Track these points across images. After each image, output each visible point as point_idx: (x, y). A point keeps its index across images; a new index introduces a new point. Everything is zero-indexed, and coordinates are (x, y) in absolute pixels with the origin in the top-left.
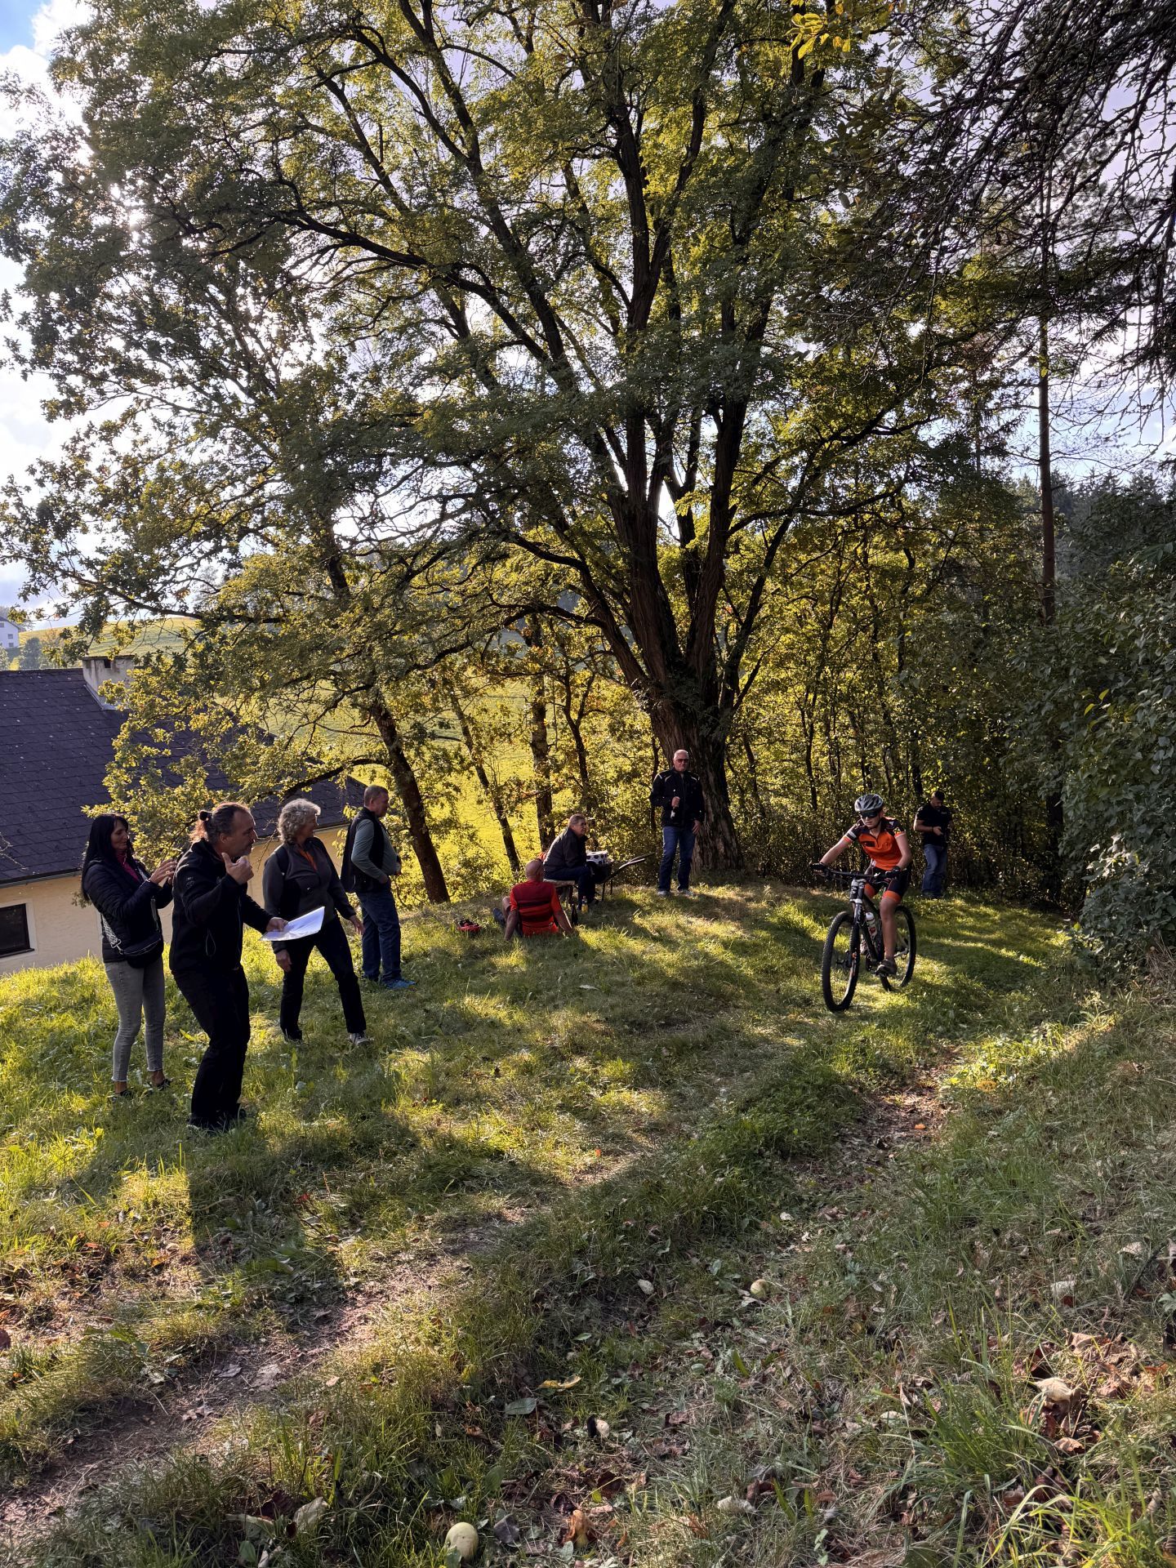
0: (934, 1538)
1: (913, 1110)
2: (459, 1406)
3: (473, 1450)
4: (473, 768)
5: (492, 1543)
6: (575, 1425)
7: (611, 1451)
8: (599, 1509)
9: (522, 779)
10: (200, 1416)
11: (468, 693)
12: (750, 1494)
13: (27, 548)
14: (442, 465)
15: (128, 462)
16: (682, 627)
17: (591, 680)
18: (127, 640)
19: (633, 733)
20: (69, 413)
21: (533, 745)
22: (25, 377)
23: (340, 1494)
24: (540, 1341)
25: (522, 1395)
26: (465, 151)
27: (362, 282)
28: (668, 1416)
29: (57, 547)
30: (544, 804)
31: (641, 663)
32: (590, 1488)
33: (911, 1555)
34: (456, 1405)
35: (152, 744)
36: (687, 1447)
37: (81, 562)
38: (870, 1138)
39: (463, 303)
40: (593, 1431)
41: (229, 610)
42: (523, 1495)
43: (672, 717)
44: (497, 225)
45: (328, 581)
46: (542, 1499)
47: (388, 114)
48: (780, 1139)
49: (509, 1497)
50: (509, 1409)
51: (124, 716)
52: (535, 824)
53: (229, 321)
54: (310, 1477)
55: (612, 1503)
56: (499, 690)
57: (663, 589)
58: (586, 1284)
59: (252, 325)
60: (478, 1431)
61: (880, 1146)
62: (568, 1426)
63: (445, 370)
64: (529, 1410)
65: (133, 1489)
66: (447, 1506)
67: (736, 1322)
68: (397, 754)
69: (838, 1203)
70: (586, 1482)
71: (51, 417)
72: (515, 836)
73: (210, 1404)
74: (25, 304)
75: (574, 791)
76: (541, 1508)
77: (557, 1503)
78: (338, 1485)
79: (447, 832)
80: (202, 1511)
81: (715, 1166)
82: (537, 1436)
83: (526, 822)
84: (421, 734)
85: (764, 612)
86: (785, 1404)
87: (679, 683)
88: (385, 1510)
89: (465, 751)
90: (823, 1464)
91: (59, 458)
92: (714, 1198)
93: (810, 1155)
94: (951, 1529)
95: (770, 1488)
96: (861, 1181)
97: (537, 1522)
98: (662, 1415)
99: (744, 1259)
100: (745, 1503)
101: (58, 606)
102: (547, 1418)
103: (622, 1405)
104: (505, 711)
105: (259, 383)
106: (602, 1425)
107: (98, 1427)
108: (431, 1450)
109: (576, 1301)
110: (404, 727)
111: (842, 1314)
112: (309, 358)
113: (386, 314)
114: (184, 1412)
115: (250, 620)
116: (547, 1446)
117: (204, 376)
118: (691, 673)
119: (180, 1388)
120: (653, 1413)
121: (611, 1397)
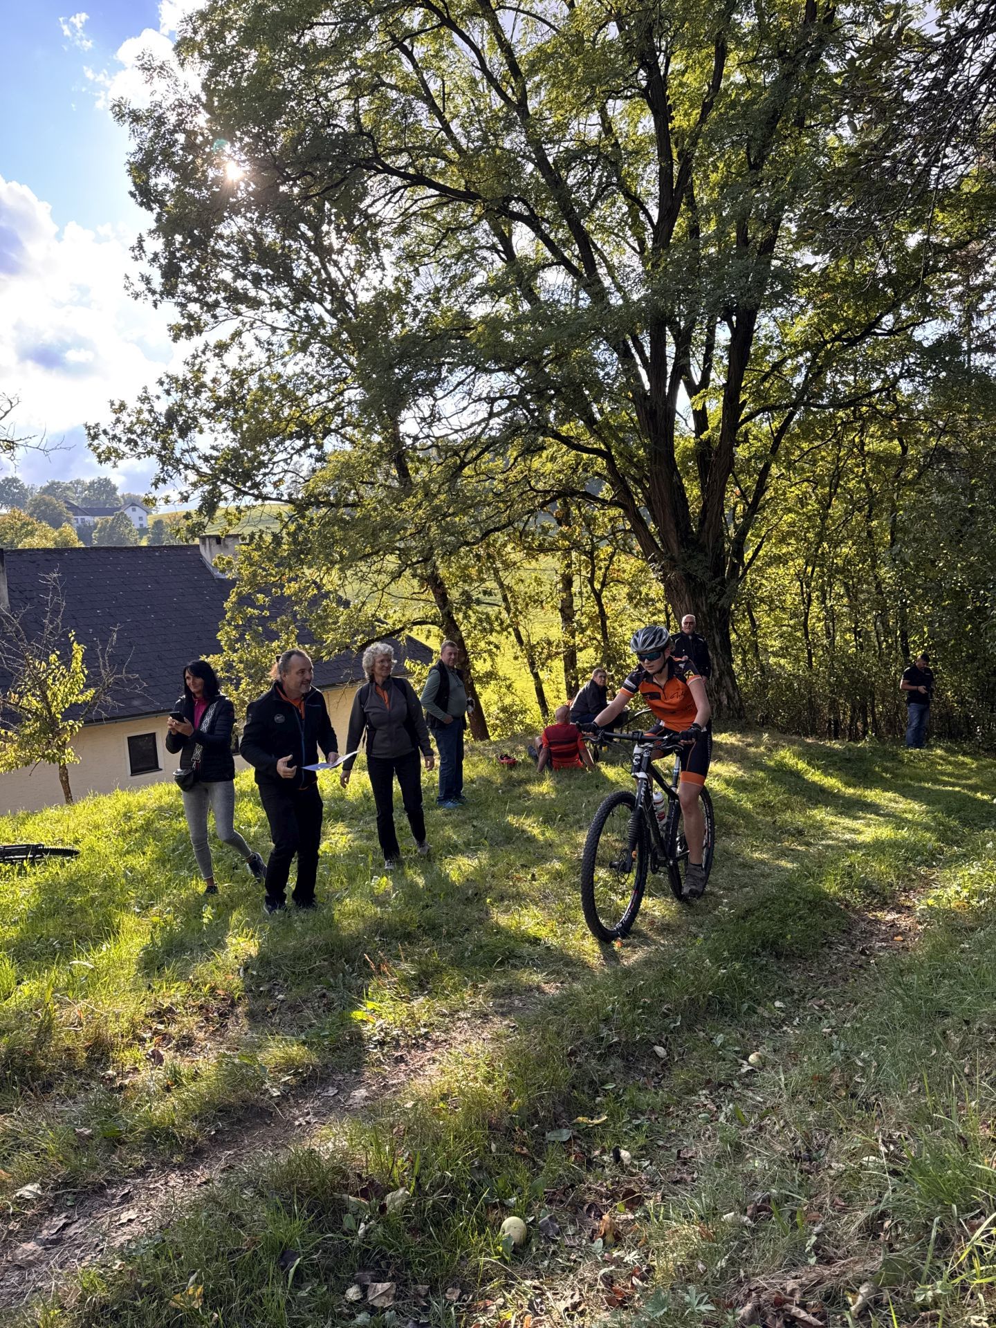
0: (906, 1252)
1: (893, 925)
2: (509, 1131)
3: (521, 1164)
4: (510, 630)
5: (538, 1235)
6: (603, 1152)
7: (632, 1175)
8: (624, 1217)
9: (552, 639)
10: (308, 1123)
11: (508, 565)
12: (749, 1212)
13: (157, 445)
14: (492, 371)
15: (235, 374)
16: (694, 508)
17: (613, 554)
18: (235, 521)
19: (648, 601)
20: (190, 334)
21: (561, 610)
22: (155, 306)
23: (419, 1187)
24: (574, 1087)
25: (560, 1127)
26: (514, 99)
27: (425, 217)
28: (679, 1152)
29: (181, 445)
30: (570, 661)
31: (657, 540)
32: (615, 1201)
33: (886, 1263)
34: (507, 1128)
35: (254, 607)
36: (695, 1176)
37: (199, 457)
38: (853, 946)
39: (510, 232)
40: (618, 1158)
41: (316, 497)
42: (562, 1202)
43: (683, 587)
44: (541, 163)
45: (394, 472)
46: (577, 1206)
47: (450, 70)
48: (775, 943)
49: (550, 1202)
50: (550, 1136)
51: (232, 583)
52: (562, 677)
53: (316, 254)
54: (395, 1171)
55: (634, 1213)
56: (534, 563)
57: (678, 475)
58: (611, 1046)
59: (334, 257)
60: (525, 1151)
61: (863, 952)
62: (597, 1153)
63: (495, 290)
64: (565, 1138)
65: (261, 1170)
66: (502, 1204)
67: (736, 1084)
68: (448, 616)
69: (824, 997)
70: (612, 1196)
71: (176, 338)
72: (545, 687)
73: (315, 1115)
74: (155, 245)
75: (596, 650)
76: (576, 1213)
77: (589, 1210)
78: (417, 1179)
79: (488, 683)
80: (315, 1189)
81: (718, 960)
82: (573, 1158)
83: (555, 676)
84: (468, 600)
85: (768, 495)
86: (779, 1148)
87: (690, 557)
88: (454, 1201)
89: (504, 615)
90: (812, 1192)
91: (182, 372)
92: (718, 985)
93: (800, 957)
94: (922, 1246)
95: (765, 1209)
96: (846, 980)
97: (573, 1222)
98: (675, 1151)
99: (743, 1035)
100: (746, 1218)
101: (181, 493)
102: (580, 1146)
103: (642, 1140)
104: (539, 582)
105: (340, 305)
106: (625, 1154)
107: (233, 1124)
108: (489, 1162)
109: (602, 1058)
110: (454, 594)
111: (829, 1082)
112: (381, 282)
113: (446, 243)
114: (296, 1119)
115: (332, 505)
116: (580, 1166)
117: (296, 301)
118: (702, 549)
119: (292, 1101)
120: (667, 1149)
121: (632, 1134)
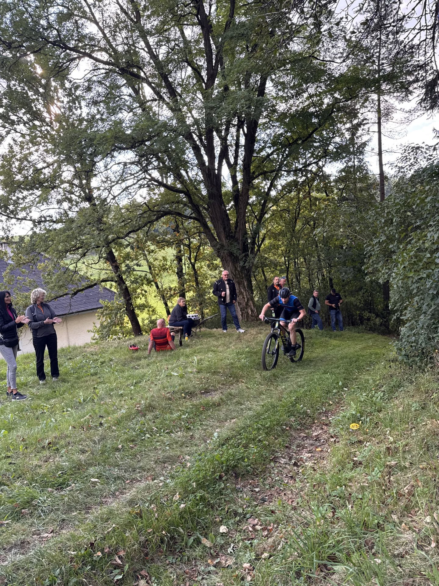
1: (317, 438)
4: (153, 283)
11: (150, 252)
16: (233, 221)
17: (200, 246)
21: (177, 273)
31: (215, 236)
38: (290, 459)
43: (229, 258)
48: (236, 466)
61: (295, 464)
68: (119, 277)
69: (259, 516)
87: (231, 244)
93: (253, 474)
118: (237, 240)
